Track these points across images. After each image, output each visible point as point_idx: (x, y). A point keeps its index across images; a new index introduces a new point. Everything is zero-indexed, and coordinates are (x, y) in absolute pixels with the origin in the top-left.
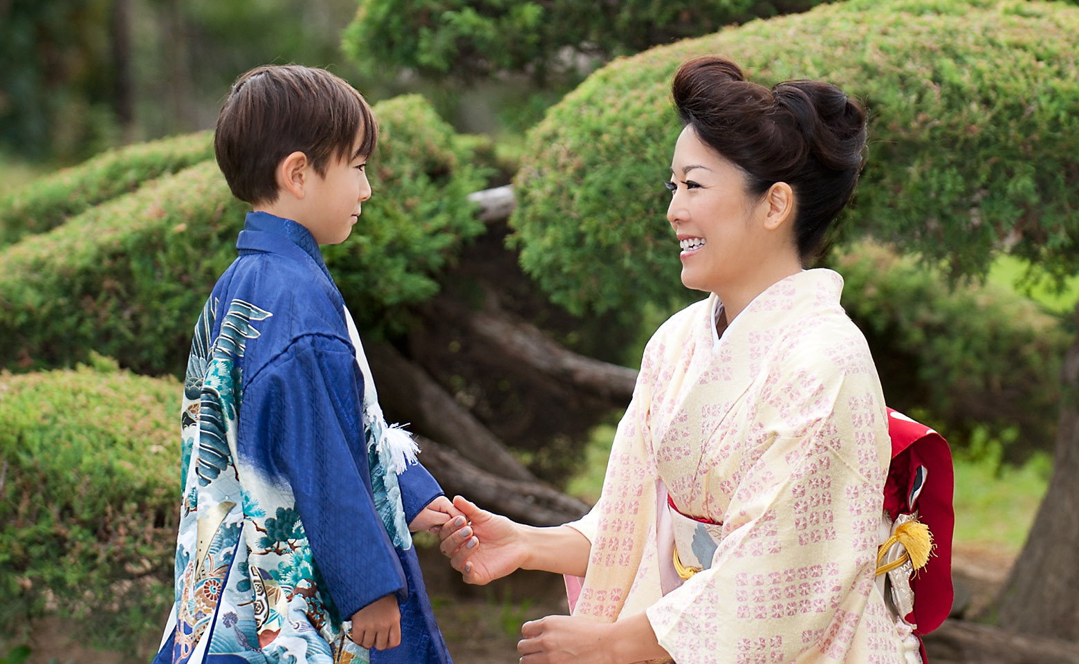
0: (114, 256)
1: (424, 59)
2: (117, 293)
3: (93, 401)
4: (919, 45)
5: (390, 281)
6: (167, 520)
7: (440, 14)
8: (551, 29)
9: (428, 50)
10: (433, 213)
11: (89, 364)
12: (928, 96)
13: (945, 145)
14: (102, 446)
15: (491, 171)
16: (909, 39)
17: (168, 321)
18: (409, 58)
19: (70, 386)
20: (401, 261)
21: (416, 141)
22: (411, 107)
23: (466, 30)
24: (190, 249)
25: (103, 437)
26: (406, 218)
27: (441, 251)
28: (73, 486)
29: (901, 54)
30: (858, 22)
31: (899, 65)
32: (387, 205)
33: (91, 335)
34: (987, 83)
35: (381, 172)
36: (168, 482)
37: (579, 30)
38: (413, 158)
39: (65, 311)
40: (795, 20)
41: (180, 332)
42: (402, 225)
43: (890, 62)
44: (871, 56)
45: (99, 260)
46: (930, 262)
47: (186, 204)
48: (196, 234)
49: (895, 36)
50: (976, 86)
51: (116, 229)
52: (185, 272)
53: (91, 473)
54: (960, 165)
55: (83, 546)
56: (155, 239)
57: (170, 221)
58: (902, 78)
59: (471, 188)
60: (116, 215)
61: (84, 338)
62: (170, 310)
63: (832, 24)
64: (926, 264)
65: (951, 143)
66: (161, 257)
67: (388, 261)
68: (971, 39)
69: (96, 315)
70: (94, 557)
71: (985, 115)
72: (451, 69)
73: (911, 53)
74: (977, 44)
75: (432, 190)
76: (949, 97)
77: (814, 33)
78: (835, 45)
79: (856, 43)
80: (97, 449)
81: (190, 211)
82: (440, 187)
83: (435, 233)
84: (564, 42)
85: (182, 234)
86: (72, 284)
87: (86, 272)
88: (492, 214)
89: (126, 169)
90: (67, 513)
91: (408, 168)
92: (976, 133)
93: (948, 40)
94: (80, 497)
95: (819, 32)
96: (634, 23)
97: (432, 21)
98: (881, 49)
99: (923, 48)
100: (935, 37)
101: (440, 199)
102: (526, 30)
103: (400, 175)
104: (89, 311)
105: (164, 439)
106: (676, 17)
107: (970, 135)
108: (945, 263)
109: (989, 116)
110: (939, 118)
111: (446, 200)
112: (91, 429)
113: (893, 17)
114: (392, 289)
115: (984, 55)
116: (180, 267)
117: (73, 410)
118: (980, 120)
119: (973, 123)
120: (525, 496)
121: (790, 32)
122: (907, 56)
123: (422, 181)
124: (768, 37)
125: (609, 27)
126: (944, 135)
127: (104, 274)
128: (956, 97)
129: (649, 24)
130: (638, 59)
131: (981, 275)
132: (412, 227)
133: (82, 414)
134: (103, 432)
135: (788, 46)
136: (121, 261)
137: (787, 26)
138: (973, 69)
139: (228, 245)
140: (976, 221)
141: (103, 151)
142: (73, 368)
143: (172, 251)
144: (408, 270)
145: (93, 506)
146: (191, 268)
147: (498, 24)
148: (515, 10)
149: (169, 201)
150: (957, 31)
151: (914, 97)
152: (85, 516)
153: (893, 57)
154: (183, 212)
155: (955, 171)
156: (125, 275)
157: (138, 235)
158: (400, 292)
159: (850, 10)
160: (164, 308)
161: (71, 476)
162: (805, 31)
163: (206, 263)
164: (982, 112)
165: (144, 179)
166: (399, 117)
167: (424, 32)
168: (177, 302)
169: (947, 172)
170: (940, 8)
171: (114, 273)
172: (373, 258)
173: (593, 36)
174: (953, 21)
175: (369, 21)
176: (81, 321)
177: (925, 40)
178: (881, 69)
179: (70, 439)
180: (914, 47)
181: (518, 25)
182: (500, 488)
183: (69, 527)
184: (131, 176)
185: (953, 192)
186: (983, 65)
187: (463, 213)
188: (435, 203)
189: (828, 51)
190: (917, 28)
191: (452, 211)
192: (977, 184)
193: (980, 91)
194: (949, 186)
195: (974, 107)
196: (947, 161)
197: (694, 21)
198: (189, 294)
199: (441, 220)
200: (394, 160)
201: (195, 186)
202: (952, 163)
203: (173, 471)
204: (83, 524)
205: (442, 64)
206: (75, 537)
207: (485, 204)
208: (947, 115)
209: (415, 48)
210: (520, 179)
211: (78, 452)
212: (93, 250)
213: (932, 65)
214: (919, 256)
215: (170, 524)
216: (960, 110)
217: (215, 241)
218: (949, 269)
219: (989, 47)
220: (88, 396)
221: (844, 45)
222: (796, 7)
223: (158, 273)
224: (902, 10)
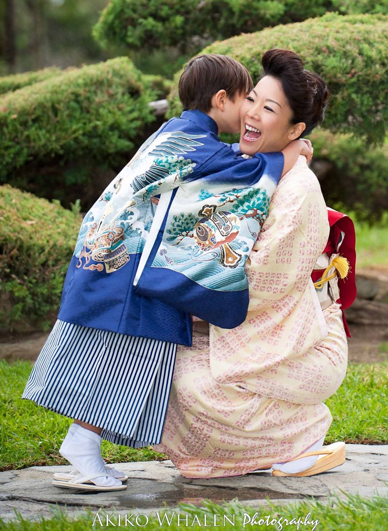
1: (130, 40)
4: (353, 38)
5: (111, 142)
6: (4, 251)
7: (138, 19)
8: (188, 28)
9: (132, 36)
10: (131, 111)
12: (356, 61)
13: (364, 84)
15: (159, 92)
16: (349, 35)
17: (8, 159)
18: (123, 39)
20: (117, 133)
21: (124, 78)
22: (123, 62)
23: (149, 27)
24: (19, 127)
26: (119, 113)
27: (135, 129)
29: (344, 42)
30: (326, 27)
31: (344, 47)
32: (110, 107)
34: (384, 55)
35: (107, 92)
36: (5, 234)
37: (201, 28)
38: (123, 85)
40: (298, 25)
41: (14, 164)
42: (117, 116)
43: (340, 45)
44: (331, 42)
46: (357, 137)
47: (17, 106)
48: (22, 119)
49: (342, 33)
50: (378, 57)
52: (16, 137)
54: (371, 93)
56: (3, 121)
57: (10, 113)
58: (345, 53)
59: (150, 100)
62: (9, 154)
63: (314, 28)
64: (355, 138)
65: (367, 82)
66: (5, 130)
67: (110, 133)
68: (377, 35)
71: (382, 70)
72: (143, 45)
73: (349, 41)
74: (379, 37)
75: (131, 100)
76: (366, 62)
77: (305, 31)
78: (315, 37)
79: (324, 36)
81: (19, 109)
82: (135, 99)
83: (132, 121)
84: (194, 33)
85: (15, 119)
88: (159, 112)
91: (120, 90)
92: (378, 78)
93: (366, 36)
95: (308, 31)
96: (226, 25)
97: (134, 23)
98: (336, 39)
99: (355, 39)
100: (360, 34)
101: (135, 105)
102: (176, 28)
103: (116, 94)
105: (3, 214)
106: (246, 23)
107: (375, 79)
108: (364, 137)
109: (384, 70)
110: (361, 71)
111: (138, 105)
113: (342, 24)
114: (112, 146)
115: (382, 43)
116: (14, 134)
118: (380, 73)
119: (377, 73)
121: (295, 31)
122: (347, 42)
123: (127, 97)
124: (284, 33)
125: (215, 27)
126: (363, 79)
128: (369, 62)
129: (233, 26)
130: (226, 41)
131: (380, 143)
132: (122, 117)
135: (293, 38)
137: (293, 28)
138: (377, 49)
139: (36, 125)
140: (378, 118)
143: (10, 127)
144: (120, 137)
146: (19, 135)
147: (164, 24)
148: (172, 19)
149: (10, 104)
150: (370, 31)
151: (350, 62)
153: (341, 43)
154: (16, 109)
155: (368, 95)
158: (116, 147)
159: (322, 21)
160: (6, 153)
162: (301, 31)
163: (26, 133)
164: (381, 69)
166: (117, 67)
167: (130, 28)
168: (12, 151)
169: (365, 96)
170: (364, 21)
172: (103, 131)
173: (208, 30)
174: (369, 27)
175: (105, 23)
177: (356, 36)
178: (335, 49)
180: (350, 39)
181: (173, 25)
185: (367, 105)
186: (382, 47)
187: (146, 112)
188: (133, 107)
189: (311, 40)
190: (352, 30)
191: (140, 110)
192: (379, 102)
193: (380, 59)
194: (365, 102)
195: (378, 66)
196: (365, 91)
197: (254, 24)
198: (18, 147)
199: (135, 114)
200: (114, 87)
201: (22, 97)
202: (367, 92)
203: (7, 229)
205: (138, 43)
207: (155, 107)
208: (365, 70)
209: (126, 35)
210: (170, 96)
213: (359, 47)
214: (352, 134)
215: (5, 253)
216: (371, 68)
217: (30, 123)
218: (367, 140)
219: (385, 39)
221: (319, 37)
222: (300, 19)
223: (4, 137)
224: (346, 21)
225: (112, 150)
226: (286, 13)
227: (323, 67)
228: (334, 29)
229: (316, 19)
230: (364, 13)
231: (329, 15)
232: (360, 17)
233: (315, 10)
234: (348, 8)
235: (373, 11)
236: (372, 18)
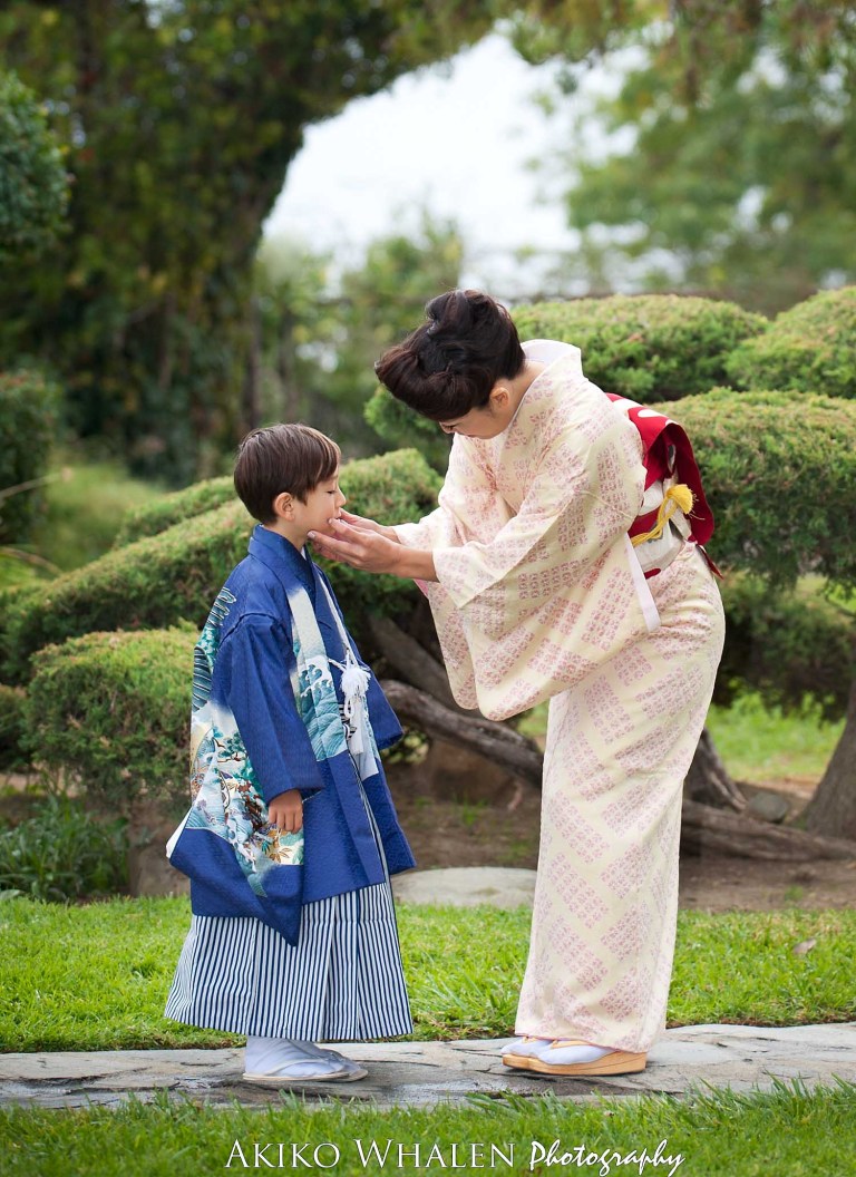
0: (199, 552)
2: (200, 578)
3: (178, 651)
4: (751, 426)
11: (178, 626)
12: (755, 461)
13: (766, 494)
14: (182, 683)
16: (745, 421)
19: (163, 640)
21: (410, 480)
22: (408, 457)
25: (183, 676)
28: (161, 708)
29: (738, 431)
30: (711, 408)
31: (737, 438)
33: (181, 607)
34: (796, 453)
35: (385, 500)
38: (408, 492)
39: (164, 589)
40: (670, 404)
43: (731, 436)
44: (718, 432)
45: (188, 555)
46: (755, 575)
49: (735, 418)
50: (788, 455)
51: (201, 534)
53: (174, 700)
54: (776, 508)
55: (167, 750)
56: (227, 542)
58: (739, 448)
60: (202, 524)
61: (176, 608)
63: (694, 410)
64: (752, 576)
65: (771, 493)
68: (787, 422)
69: (185, 593)
70: (174, 757)
71: (794, 475)
73: (745, 431)
74: (790, 426)
76: (770, 462)
78: (694, 424)
80: (179, 684)
86: (170, 571)
87: (180, 563)
89: (213, 494)
90: (156, 727)
91: (404, 498)
92: (787, 486)
93: (772, 423)
94: (166, 716)
98: (725, 427)
99: (754, 428)
100: (763, 420)
103: (398, 503)
104: (180, 591)
107: (783, 488)
108: (766, 575)
109: (796, 476)
110: (762, 476)
112: (175, 670)
113: (735, 405)
114: (389, 582)
115: (795, 434)
117: (164, 658)
118: (790, 479)
119: (786, 480)
120: (478, 728)
122: (742, 432)
123: (412, 508)
126: (765, 487)
127: (191, 565)
128: (775, 462)
131: (791, 584)
133: (169, 660)
134: (183, 673)
136: (203, 556)
138: (787, 443)
140: (788, 547)
141: (199, 481)
142: (167, 629)
145: (174, 723)
150: (778, 416)
151: (746, 461)
152: (169, 729)
153: (733, 433)
154: (247, 524)
155: (772, 512)
156: (206, 566)
157: (216, 539)
158: (395, 584)
159: (707, 400)
161: (160, 702)
164: (792, 473)
165: (224, 502)
166: (399, 463)
169: (768, 512)
170: (769, 400)
171: (198, 564)
174: (776, 410)
176: (174, 596)
177: (755, 422)
178: (724, 442)
179: (160, 676)
180: (747, 427)
182: (460, 721)
183: (157, 736)
184: (216, 498)
185: (770, 526)
186: (794, 440)
190: (751, 414)
192: (789, 522)
193: (791, 458)
194: (768, 523)
195: (787, 469)
196: (767, 506)
200: (394, 493)
202: (771, 506)
204: (167, 734)
206: (161, 744)
208: (768, 474)
211: (165, 685)
212: (185, 548)
213: (760, 439)
214: (747, 570)
216: (777, 470)
218: (770, 580)
219: (799, 429)
220: (175, 647)
221: (699, 423)
222: (675, 397)
223: (228, 566)
224: (743, 401)
225: (388, 589)
226: (656, 386)
227: (706, 469)
228: (722, 412)
229: (698, 397)
230: (771, 390)
231: (717, 391)
232: (764, 394)
233: (700, 383)
234: (749, 381)
235: (787, 386)
236: (783, 397)
